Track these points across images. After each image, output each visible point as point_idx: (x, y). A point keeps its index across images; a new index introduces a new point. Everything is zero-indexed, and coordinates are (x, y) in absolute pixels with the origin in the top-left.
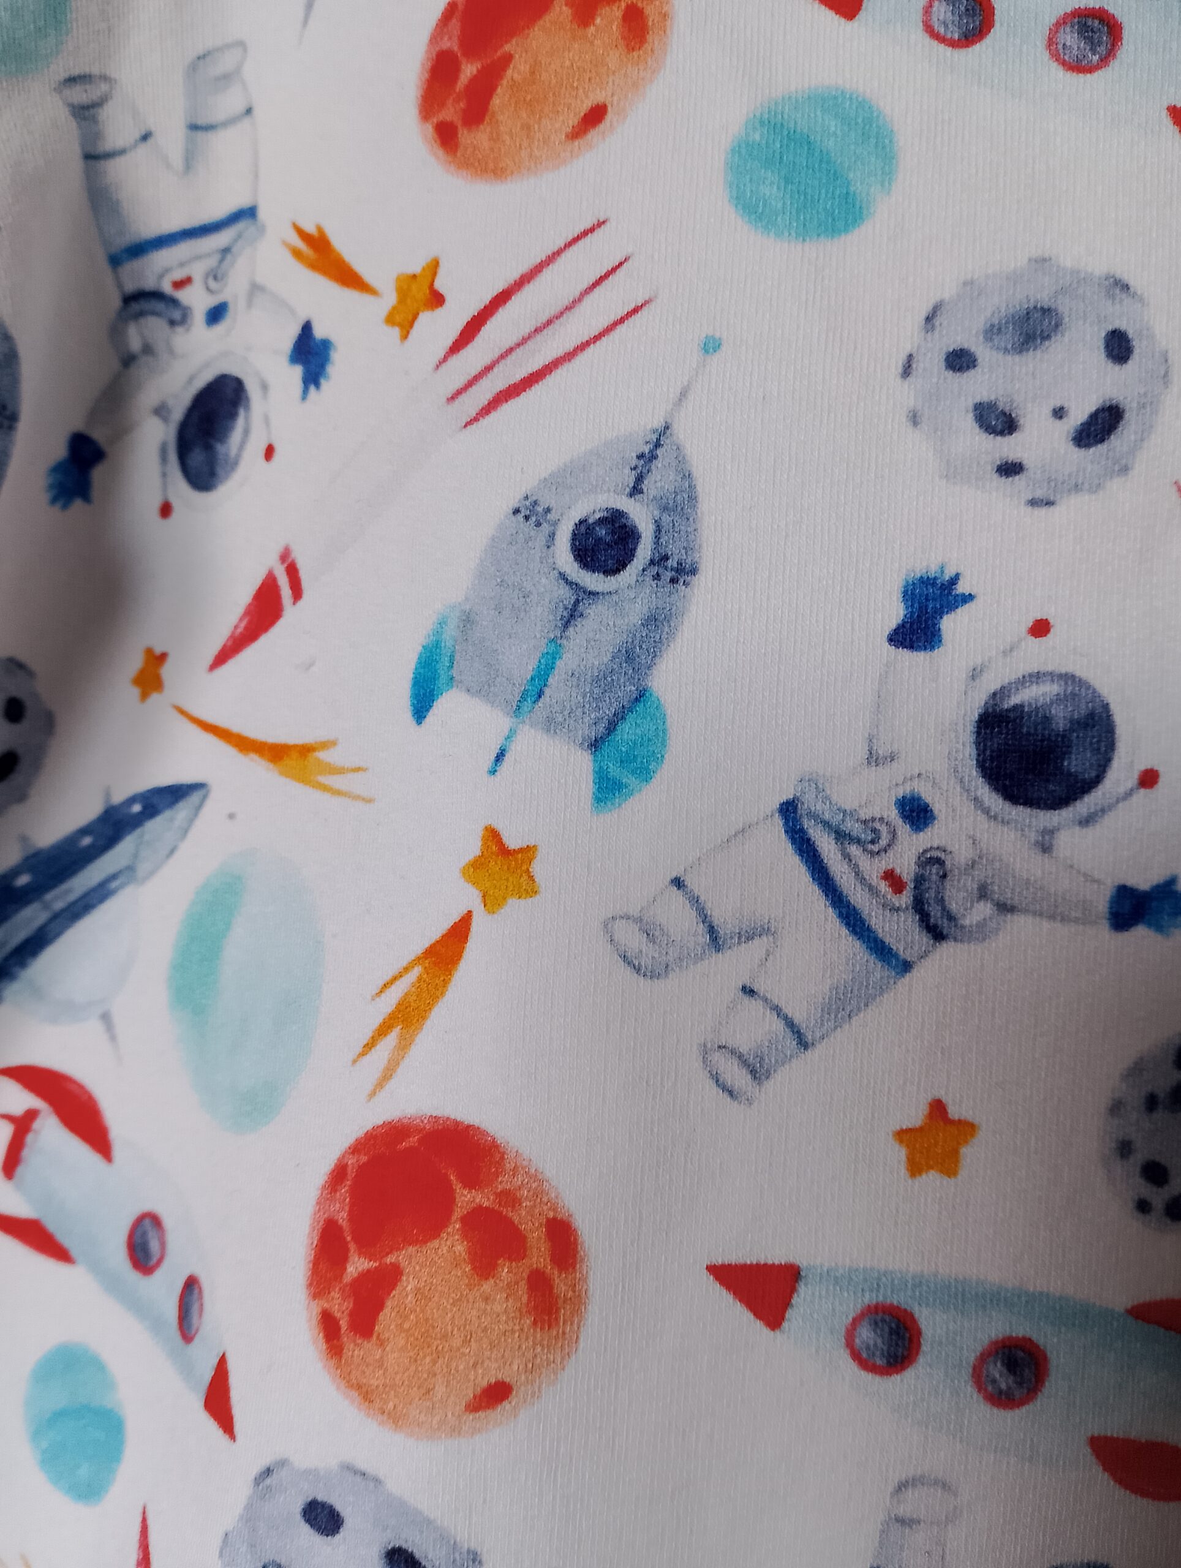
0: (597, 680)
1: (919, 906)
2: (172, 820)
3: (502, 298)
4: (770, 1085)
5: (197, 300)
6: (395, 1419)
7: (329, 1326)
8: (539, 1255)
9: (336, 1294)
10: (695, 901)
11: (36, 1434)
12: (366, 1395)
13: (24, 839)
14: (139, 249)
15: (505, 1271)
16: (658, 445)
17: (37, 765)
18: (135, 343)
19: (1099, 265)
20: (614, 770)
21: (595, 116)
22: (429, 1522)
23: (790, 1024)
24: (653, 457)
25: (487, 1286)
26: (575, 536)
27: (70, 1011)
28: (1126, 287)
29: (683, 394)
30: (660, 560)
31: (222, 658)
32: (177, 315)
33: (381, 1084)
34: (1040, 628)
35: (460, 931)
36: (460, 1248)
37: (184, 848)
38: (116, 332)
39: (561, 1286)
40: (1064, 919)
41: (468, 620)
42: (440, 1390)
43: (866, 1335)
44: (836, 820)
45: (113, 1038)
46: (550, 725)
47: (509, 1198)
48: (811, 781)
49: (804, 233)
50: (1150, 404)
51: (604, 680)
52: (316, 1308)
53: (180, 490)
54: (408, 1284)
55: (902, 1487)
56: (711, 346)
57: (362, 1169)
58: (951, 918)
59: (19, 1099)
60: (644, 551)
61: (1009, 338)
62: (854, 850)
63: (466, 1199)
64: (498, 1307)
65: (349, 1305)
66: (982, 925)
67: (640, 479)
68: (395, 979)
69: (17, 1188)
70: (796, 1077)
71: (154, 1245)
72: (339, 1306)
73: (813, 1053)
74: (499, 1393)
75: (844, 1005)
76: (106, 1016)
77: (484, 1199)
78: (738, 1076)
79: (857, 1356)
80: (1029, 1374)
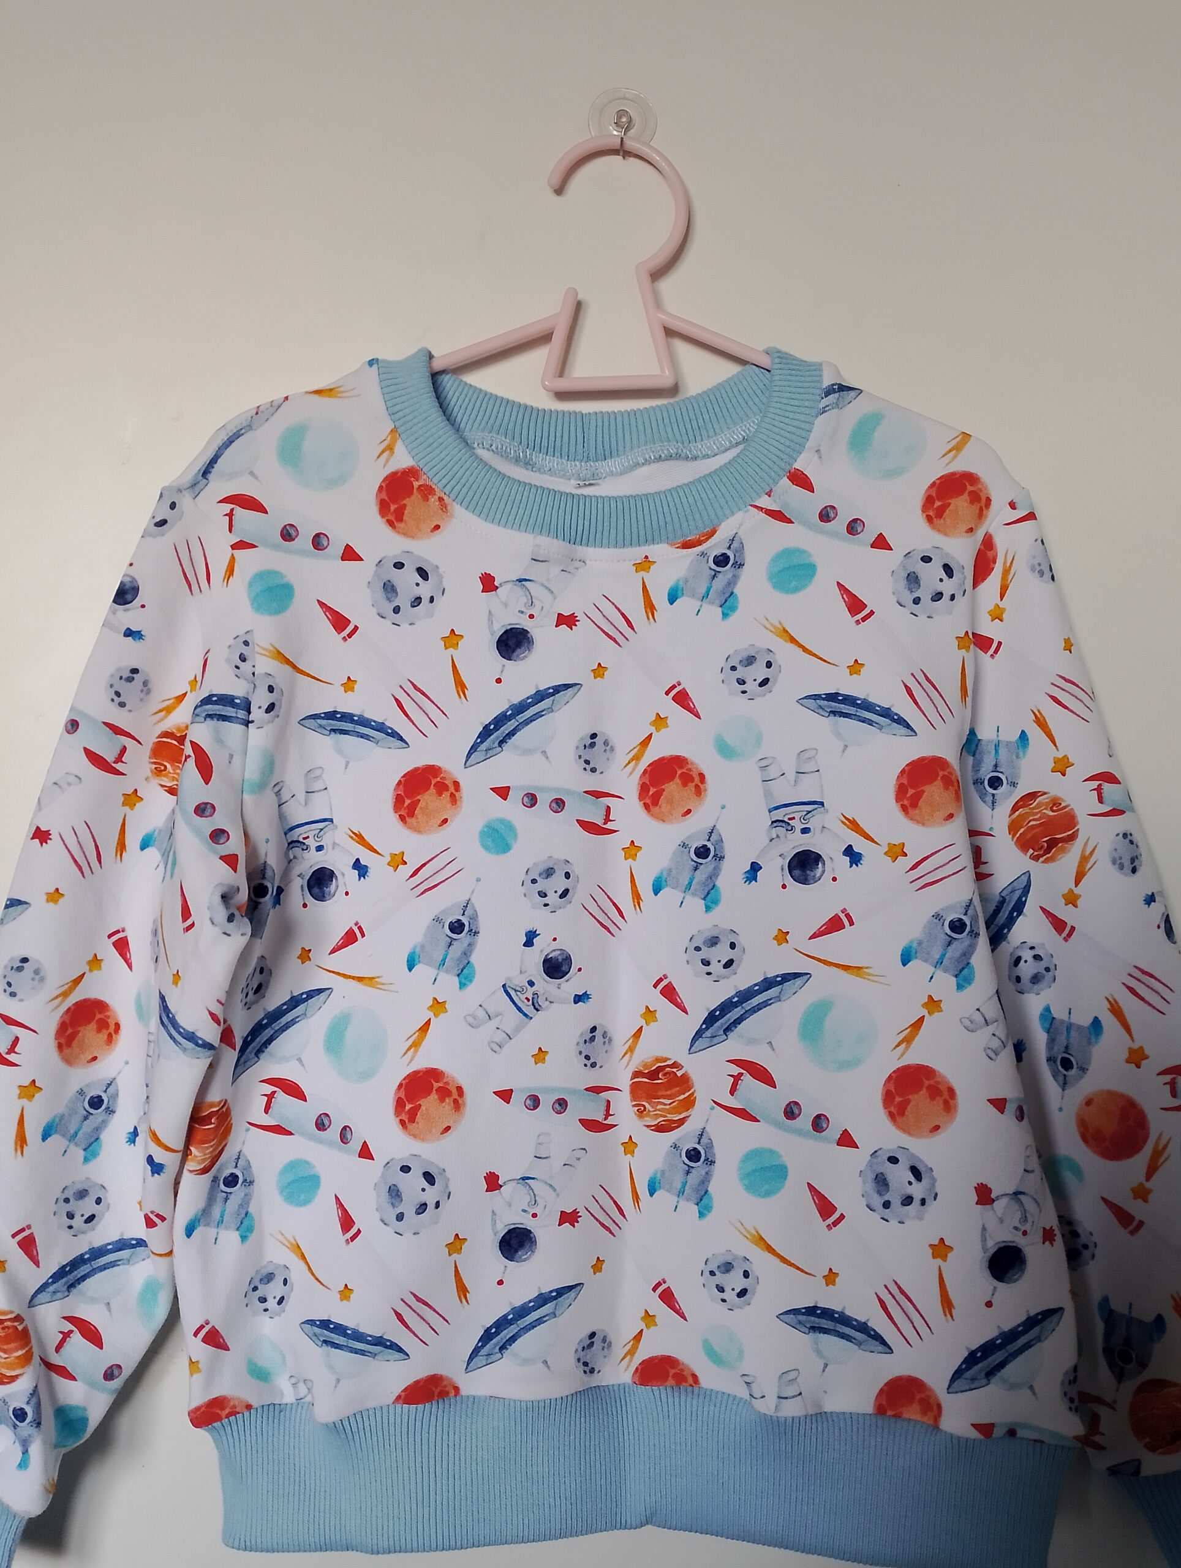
0: (457, 960)
1: (533, 1004)
2: (319, 999)
3: (424, 865)
4: (504, 1049)
5: (312, 843)
6: (423, 1140)
7: (402, 1122)
8: (455, 1095)
9: (403, 1114)
10: (485, 1010)
11: (281, 1192)
12: (415, 1136)
13: (264, 1009)
14: (292, 829)
15: (447, 1100)
16: (468, 904)
17: (267, 987)
18: (291, 857)
19: (563, 858)
20: (463, 981)
21: (445, 821)
22: (433, 1163)
23: (507, 1034)
24: (467, 906)
25: (444, 1104)
26: (449, 926)
27: (286, 1059)
28: (568, 862)
29: (473, 892)
30: (471, 930)
31: (333, 951)
32: (305, 847)
33: (410, 1062)
34: (555, 939)
35: (428, 1022)
36: (436, 1097)
37: (324, 1007)
38: (286, 854)
39: (460, 1102)
40: (564, 1003)
41: (423, 946)
42: (434, 1130)
43: (528, 1102)
44: (514, 988)
45: (303, 1065)
46: (447, 971)
47: (447, 1083)
48: (508, 979)
49: (498, 853)
50: (575, 888)
51: (459, 960)
52: (398, 1120)
53: (310, 900)
54: (423, 1108)
55: (539, 1135)
56: (478, 880)
57: (407, 1083)
58: (540, 1006)
59: (269, 1089)
60: (466, 929)
61: (544, 876)
62: (518, 993)
63: (436, 1085)
64: (446, 1109)
65: (408, 1116)
66: (546, 1007)
67: (464, 912)
68: (411, 1037)
69: (270, 1116)
70: (509, 1046)
71: (326, 1122)
72: (404, 1117)
73: (512, 1040)
74: (448, 1129)
75: (518, 1029)
76: (299, 1060)
77: (440, 1084)
78: (496, 1048)
79: (526, 1107)
80: (564, 1106)
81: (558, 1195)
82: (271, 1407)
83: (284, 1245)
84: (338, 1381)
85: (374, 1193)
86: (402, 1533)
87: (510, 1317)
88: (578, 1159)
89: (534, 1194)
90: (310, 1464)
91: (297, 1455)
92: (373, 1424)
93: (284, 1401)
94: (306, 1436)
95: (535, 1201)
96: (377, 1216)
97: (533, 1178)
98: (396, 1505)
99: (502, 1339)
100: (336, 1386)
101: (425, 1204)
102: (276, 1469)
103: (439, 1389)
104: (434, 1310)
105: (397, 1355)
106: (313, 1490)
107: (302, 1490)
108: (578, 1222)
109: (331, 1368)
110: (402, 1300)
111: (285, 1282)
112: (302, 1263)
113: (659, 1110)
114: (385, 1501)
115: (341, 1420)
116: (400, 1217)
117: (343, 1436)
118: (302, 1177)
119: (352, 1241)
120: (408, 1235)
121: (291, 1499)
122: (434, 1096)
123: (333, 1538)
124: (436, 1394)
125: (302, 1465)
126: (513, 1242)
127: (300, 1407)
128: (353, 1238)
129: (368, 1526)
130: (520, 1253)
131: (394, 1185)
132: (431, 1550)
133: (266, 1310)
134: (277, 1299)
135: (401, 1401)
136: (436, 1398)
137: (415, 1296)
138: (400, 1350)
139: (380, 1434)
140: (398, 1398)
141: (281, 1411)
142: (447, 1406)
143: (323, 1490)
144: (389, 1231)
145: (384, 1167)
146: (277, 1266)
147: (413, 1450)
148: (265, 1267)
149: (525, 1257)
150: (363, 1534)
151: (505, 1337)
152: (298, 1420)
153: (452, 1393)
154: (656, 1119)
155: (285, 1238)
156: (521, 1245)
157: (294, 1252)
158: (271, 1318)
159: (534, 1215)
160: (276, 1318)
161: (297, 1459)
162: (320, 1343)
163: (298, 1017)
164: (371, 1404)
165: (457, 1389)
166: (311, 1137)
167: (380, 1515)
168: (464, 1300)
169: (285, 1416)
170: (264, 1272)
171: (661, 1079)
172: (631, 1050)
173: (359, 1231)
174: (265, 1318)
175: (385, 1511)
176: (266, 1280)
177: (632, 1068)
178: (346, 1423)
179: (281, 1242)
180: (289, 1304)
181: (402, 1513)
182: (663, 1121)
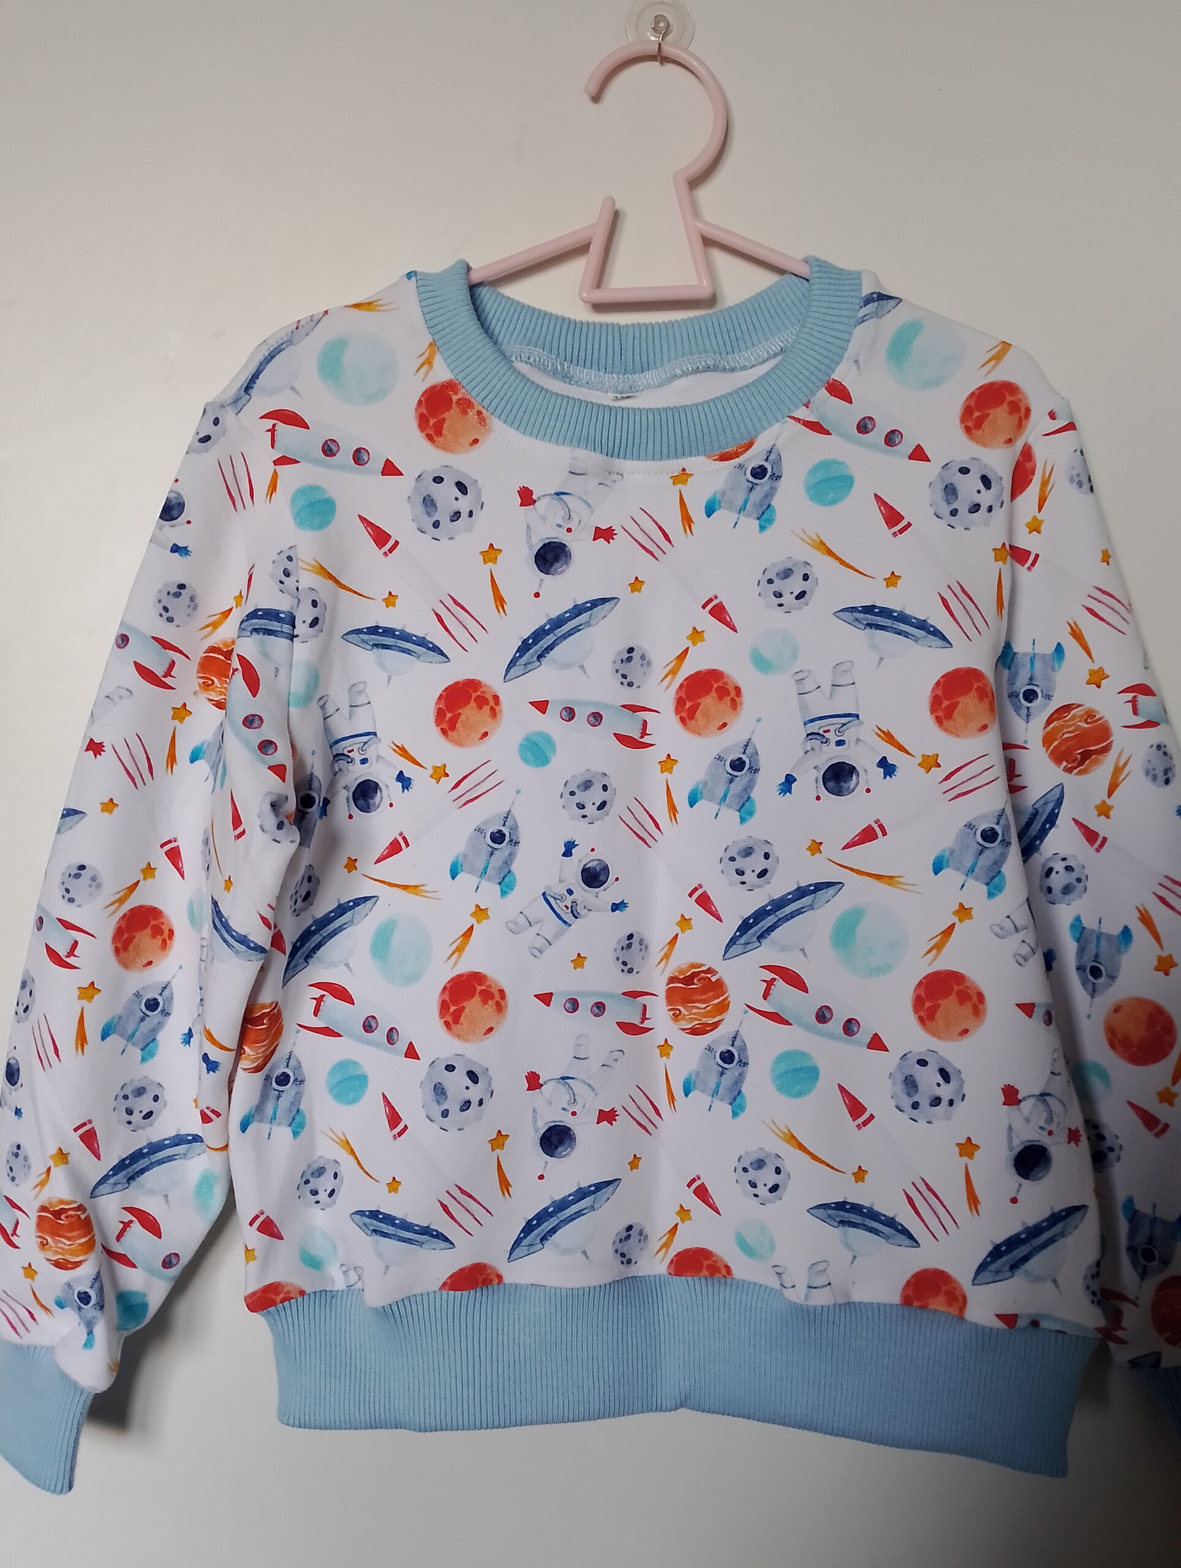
0: (499, 869)
1: (572, 912)
2: (365, 906)
3: (466, 777)
4: (544, 954)
5: (357, 756)
6: (467, 1041)
7: (447, 1024)
8: (497, 997)
9: (448, 1016)
10: (526, 917)
11: (331, 1091)
12: (459, 1037)
13: (313, 916)
14: (337, 742)
15: (490, 1002)
16: (508, 815)
17: (315, 894)
18: (337, 770)
19: (600, 771)
20: (505, 889)
21: (485, 734)
22: (476, 1063)
23: (547, 940)
24: (507, 817)
25: (486, 1006)
26: (491, 836)
27: (334, 964)
28: (606, 775)
29: (513, 803)
30: (511, 841)
31: (378, 861)
32: (350, 760)
33: (454, 966)
34: (593, 850)
35: (471, 928)
36: (479, 999)
37: (371, 914)
38: (332, 767)
39: (502, 1004)
40: (602, 911)
41: (465, 856)
42: (477, 1031)
43: (568, 1005)
44: (553, 896)
45: (350, 970)
46: (489, 880)
47: (490, 986)
48: (548, 887)
49: (537, 766)
50: (612, 800)
51: (500, 868)
52: (442, 1021)
53: (355, 811)
54: (467, 1010)
55: (578, 1037)
56: (518, 792)
57: (451, 987)
58: (579, 913)
59: (318, 993)
60: (507, 839)
61: (582, 788)
62: (558, 901)
63: (479, 988)
64: (489, 1011)
65: (452, 1018)
66: (585, 915)
67: (505, 822)
68: (455, 942)
69: (319, 1019)
70: (549, 952)
71: (373, 1024)
72: (449, 1019)
73: (552, 946)
74: (491, 1030)
75: (558, 935)
76: (347, 965)
77: (483, 988)
78: (537, 953)
79: (566, 1010)
80: (602, 1009)
81: (596, 1094)
82: (323, 1294)
83: (334, 1140)
84: (387, 1267)
85: (420, 1091)
86: (448, 1412)
87: (551, 1209)
88: (616, 1060)
89: (574, 1093)
90: (360, 1346)
91: (348, 1338)
92: (420, 1309)
93: (336, 1288)
94: (357, 1321)
95: (575, 1100)
96: (423, 1113)
97: (572, 1078)
98: (442, 1386)
99: (543, 1231)
100: (385, 1273)
101: (469, 1102)
102: (328, 1351)
103: (483, 1276)
104: (478, 1202)
105: (443, 1244)
106: (363, 1371)
107: (353, 1371)
108: (615, 1120)
109: (380, 1255)
110: (448, 1192)
111: (336, 1176)
112: (352, 1158)
113: (694, 1014)
114: (432, 1381)
115: (390, 1305)
116: (445, 1114)
117: (392, 1320)
118: (351, 1077)
119: (399, 1136)
120: (453, 1132)
121: (342, 1379)
122: (477, 999)
123: (383, 1417)
124: (480, 1282)
125: (353, 1346)
126: (554, 1139)
127: (350, 1293)
128: (400, 1134)
129: (416, 1405)
130: (560, 1149)
131: (439, 1083)
132: (475, 1428)
133: (317, 1202)
134: (328, 1191)
135: (447, 1288)
136: (480, 1285)
137: (460, 1188)
138: (446, 1239)
139: (427, 1318)
140: (444, 1285)
141: (332, 1297)
142: (490, 1292)
143: (373, 1371)
144: (435, 1127)
145: (430, 1066)
146: (328, 1161)
147: (458, 1334)
148: (316, 1161)
149: (565, 1153)
150: (411, 1413)
151: (546, 1229)
152: (348, 1306)
153: (496, 1281)
154: (691, 1022)
155: (335, 1134)
156: (561, 1142)
157: (343, 1148)
158: (322, 1209)
159: (574, 1114)
160: (328, 1210)
161: (348, 1342)
162: (370, 1233)
163: (345, 924)
164: (418, 1290)
165: (500, 1278)
166: (359, 1039)
167: (427, 1395)
168: (506, 1194)
169: (336, 1302)
170: (316, 1166)
171: (696, 984)
172: (667, 956)
173: (406, 1127)
174: (316, 1210)
175: (432, 1390)
176: (317, 1174)
177: (668, 974)
178: (395, 1308)
179: (331, 1138)
180: (339, 1197)
181: (448, 1395)
182: (698, 1024)
